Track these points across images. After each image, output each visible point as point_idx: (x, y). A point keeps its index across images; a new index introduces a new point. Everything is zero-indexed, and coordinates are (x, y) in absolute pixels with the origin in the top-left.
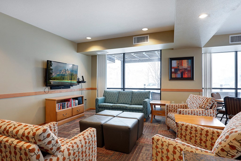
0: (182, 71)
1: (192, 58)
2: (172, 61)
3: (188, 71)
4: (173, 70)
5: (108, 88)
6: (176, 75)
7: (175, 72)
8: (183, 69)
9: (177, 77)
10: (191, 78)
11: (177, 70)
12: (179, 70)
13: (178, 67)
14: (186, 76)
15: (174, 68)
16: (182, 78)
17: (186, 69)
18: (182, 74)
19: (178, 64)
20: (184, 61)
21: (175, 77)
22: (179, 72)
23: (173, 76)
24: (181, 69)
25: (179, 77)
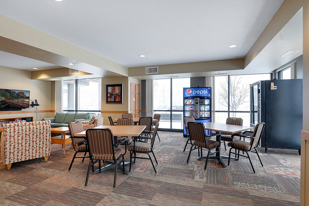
0: (115, 96)
1: (121, 85)
2: (108, 87)
3: (119, 95)
4: (109, 95)
5: (64, 111)
6: (111, 99)
7: (110, 97)
8: (115, 94)
9: (112, 101)
10: (120, 102)
11: (111, 95)
12: (113, 95)
13: (112, 92)
14: (117, 100)
15: (109, 93)
16: (115, 102)
17: (117, 94)
18: (115, 98)
19: (112, 90)
20: (116, 87)
21: (110, 101)
22: (113, 97)
23: (109, 100)
24: (114, 95)
25: (113, 101)
